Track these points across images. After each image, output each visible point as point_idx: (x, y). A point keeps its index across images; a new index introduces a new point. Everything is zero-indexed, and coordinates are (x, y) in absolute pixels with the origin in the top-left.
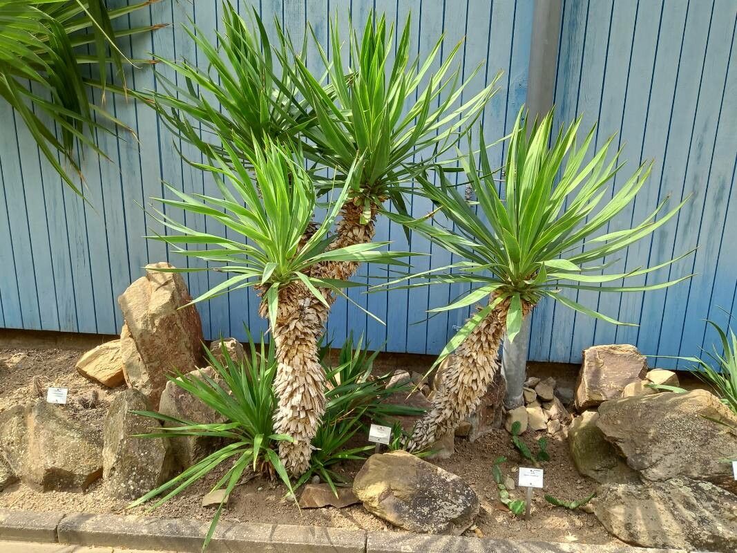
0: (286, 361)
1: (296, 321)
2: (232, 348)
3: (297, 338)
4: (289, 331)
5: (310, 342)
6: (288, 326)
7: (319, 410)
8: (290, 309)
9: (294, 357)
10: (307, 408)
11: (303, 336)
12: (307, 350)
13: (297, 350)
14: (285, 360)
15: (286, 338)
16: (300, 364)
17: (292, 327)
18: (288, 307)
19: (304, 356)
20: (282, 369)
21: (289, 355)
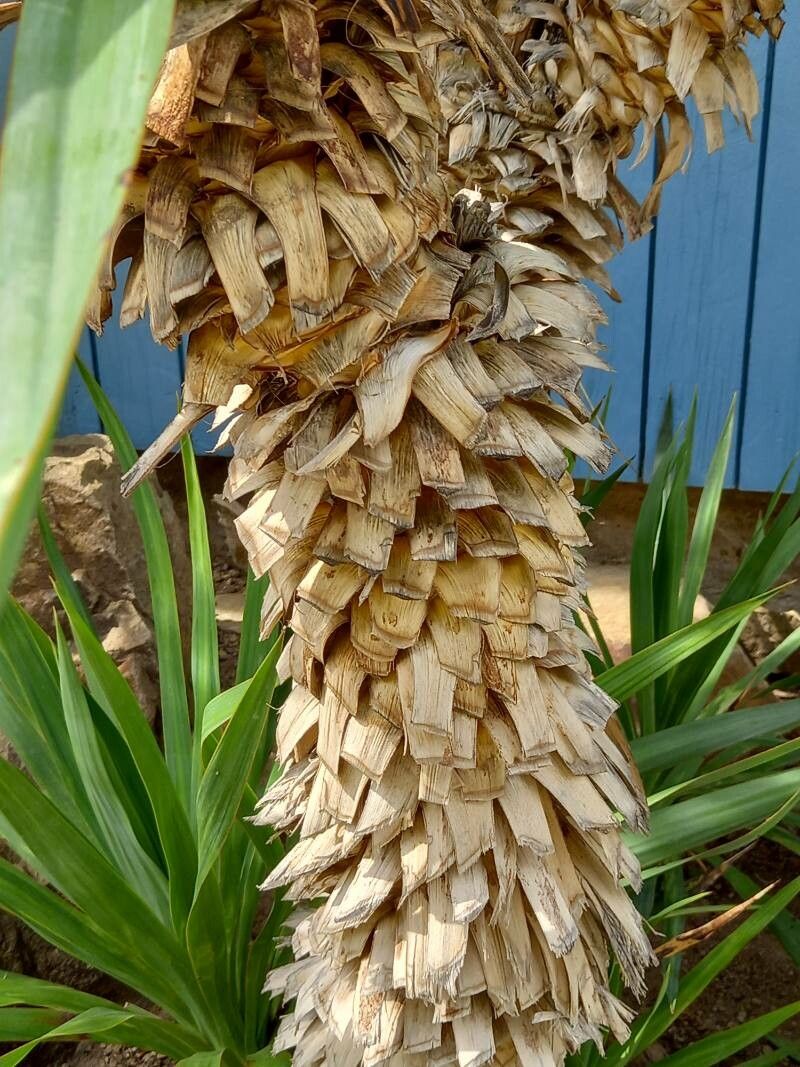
0: (341, 677)
1: (416, 350)
2: (88, 489)
3: (430, 505)
4: (359, 448)
5: (544, 534)
6: (342, 404)
7: (593, 1007)
8: (362, 222)
9: (402, 655)
10: (505, 1005)
11: (484, 494)
12: (513, 605)
13: (434, 603)
14: (331, 676)
15: (334, 509)
16: (459, 709)
17: (381, 410)
18: (343, 207)
19: (486, 648)
20: (312, 733)
21: (362, 637)
